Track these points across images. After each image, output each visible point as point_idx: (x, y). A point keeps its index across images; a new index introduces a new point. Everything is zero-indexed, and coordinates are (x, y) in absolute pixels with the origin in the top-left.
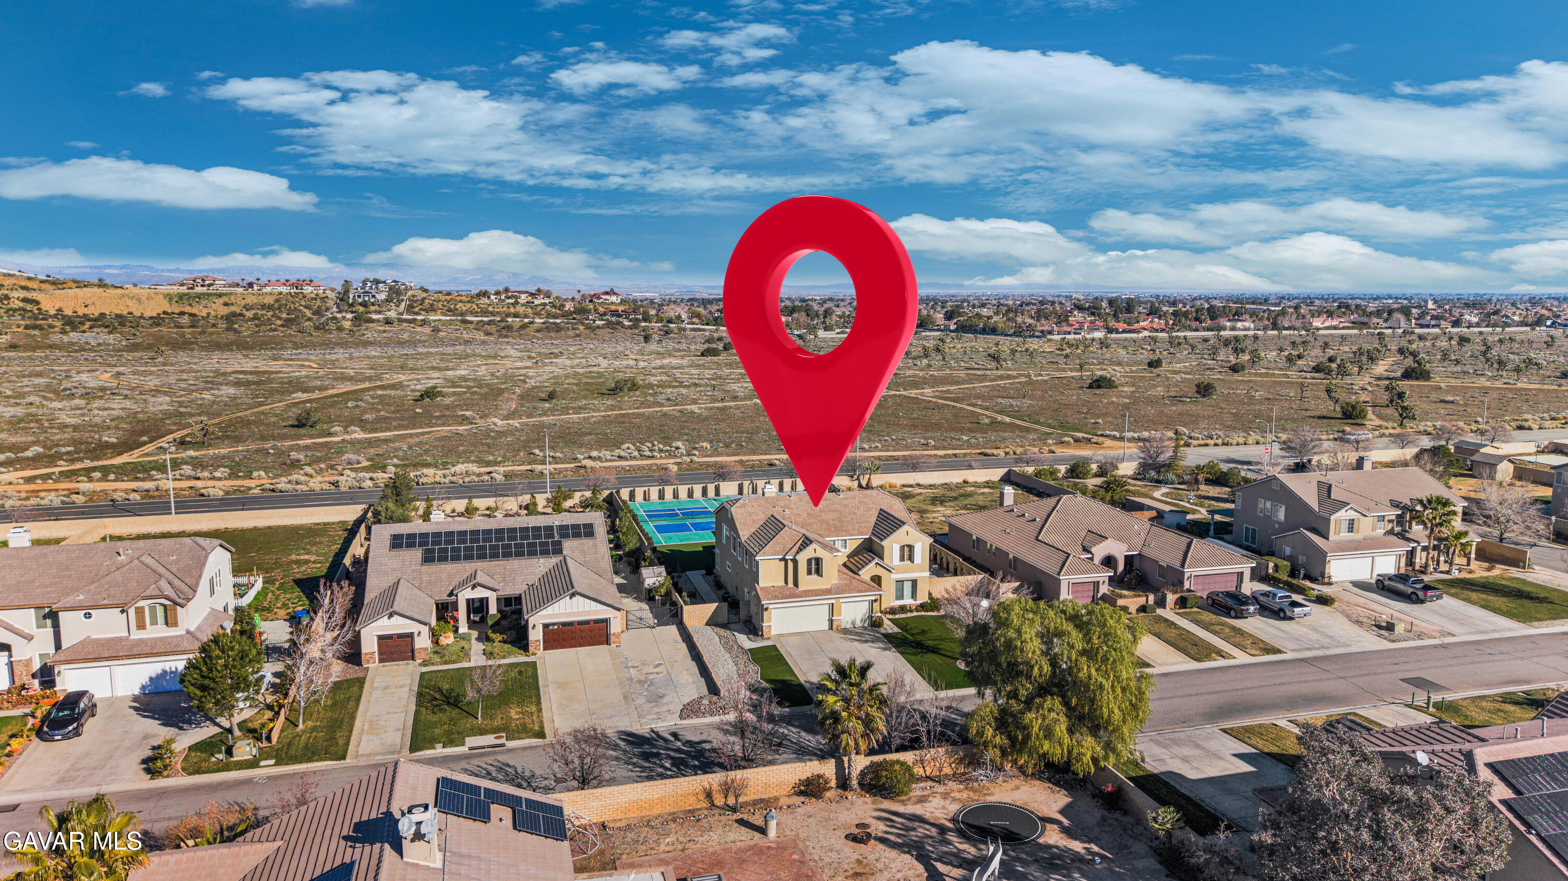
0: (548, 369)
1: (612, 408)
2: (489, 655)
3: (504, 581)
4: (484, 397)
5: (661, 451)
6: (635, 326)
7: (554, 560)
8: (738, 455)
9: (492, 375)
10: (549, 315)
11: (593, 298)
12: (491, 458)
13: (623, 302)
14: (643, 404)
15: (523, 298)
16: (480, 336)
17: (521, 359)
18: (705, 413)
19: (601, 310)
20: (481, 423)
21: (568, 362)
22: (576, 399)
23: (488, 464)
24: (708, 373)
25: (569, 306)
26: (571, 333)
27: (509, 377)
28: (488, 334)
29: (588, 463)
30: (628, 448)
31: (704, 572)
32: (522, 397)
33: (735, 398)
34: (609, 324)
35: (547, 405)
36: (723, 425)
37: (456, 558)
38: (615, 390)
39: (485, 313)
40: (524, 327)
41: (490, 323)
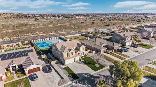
0: (15, 23)
1: (26, 28)
2: (18, 77)
3: (18, 62)
4: (7, 27)
5: (35, 34)
6: (25, 17)
7: (27, 57)
8: (46, 33)
9: (7, 24)
10: (14, 16)
11: (19, 14)
12: (10, 36)
13: (23, 14)
14: (30, 27)
15: (10, 14)
16: (4, 19)
17: (11, 22)
18: (39, 28)
19: (20, 15)
20: (7, 31)
21: (18, 22)
22: (20, 27)
23: (9, 37)
24: (37, 23)
25: (16, 15)
26: (17, 18)
27: (9, 24)
28: (5, 19)
29: (25, 36)
30: (30, 34)
31: (50, 53)
32: (12, 27)
33: (42, 26)
34: (22, 17)
35: (16, 28)
36: (42, 29)
37: (8, 59)
38: (26, 25)
39: (5, 16)
40: (10, 18)
41: (6, 17)
